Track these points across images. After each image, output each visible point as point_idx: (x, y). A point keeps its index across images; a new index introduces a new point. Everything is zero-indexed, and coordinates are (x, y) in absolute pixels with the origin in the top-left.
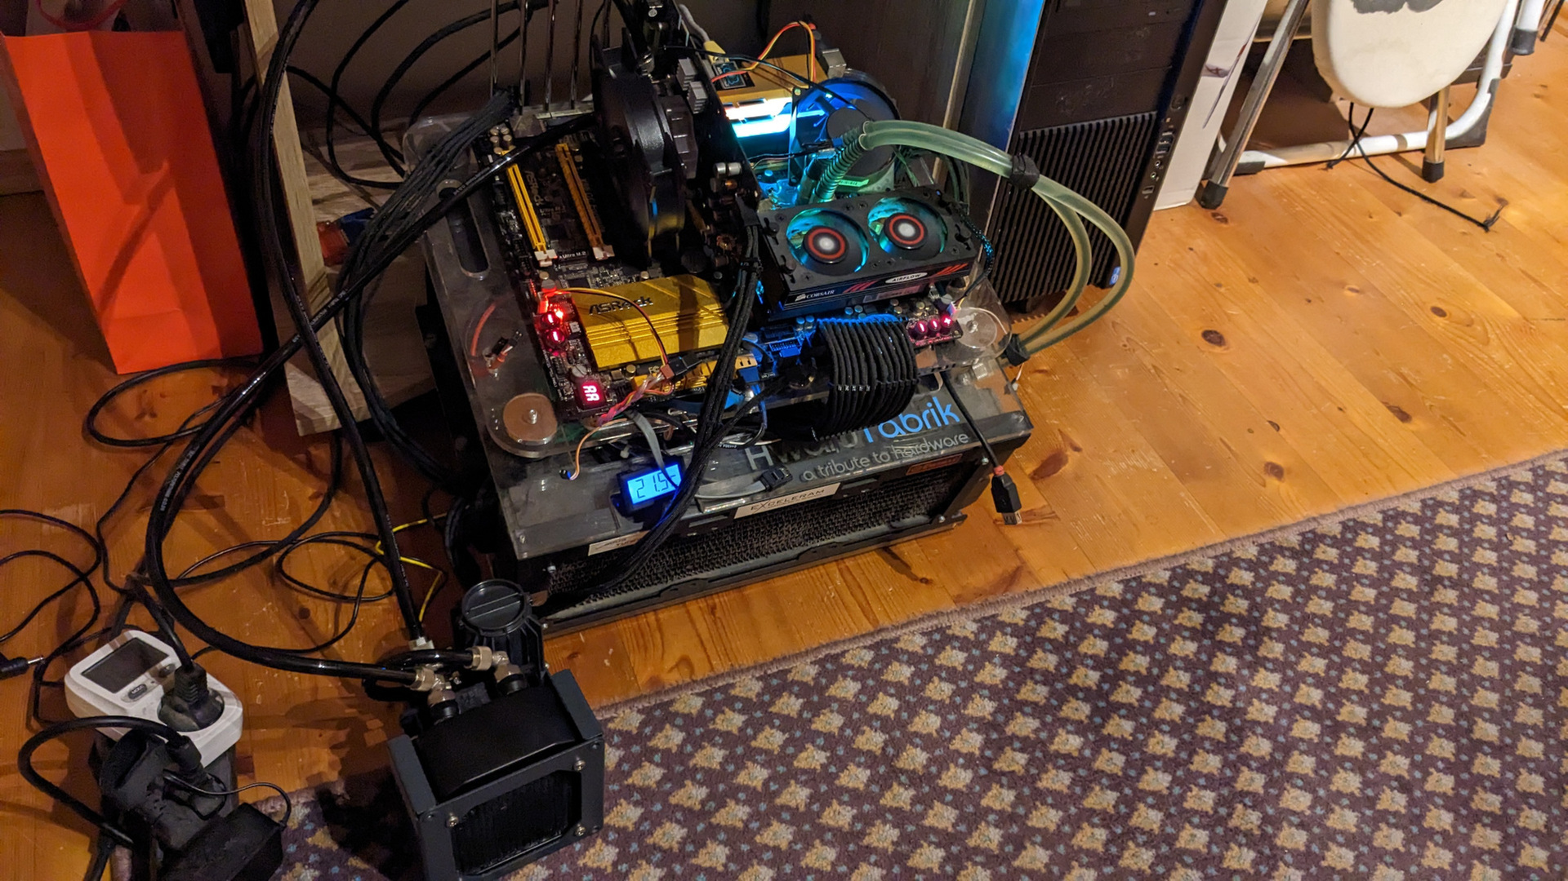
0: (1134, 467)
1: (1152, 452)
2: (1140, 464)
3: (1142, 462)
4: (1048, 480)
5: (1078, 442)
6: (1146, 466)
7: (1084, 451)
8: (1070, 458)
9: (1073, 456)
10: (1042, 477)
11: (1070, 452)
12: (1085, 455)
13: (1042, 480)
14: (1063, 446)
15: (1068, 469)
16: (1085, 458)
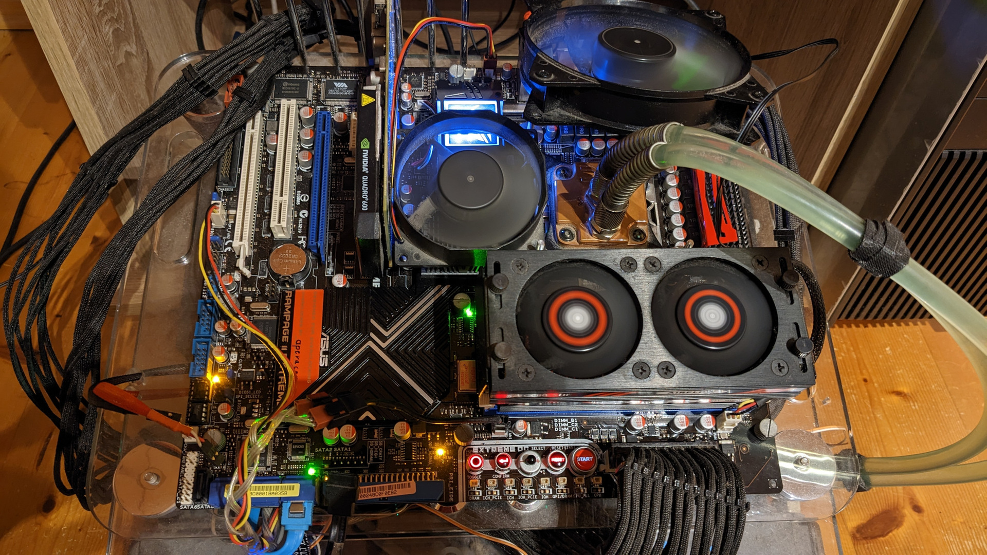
4: (871, 544)
5: (921, 499)
7: (925, 514)
8: (906, 519)
9: (909, 516)
10: (865, 538)
11: (908, 511)
12: (925, 519)
13: (864, 541)
14: (901, 501)
15: (900, 534)
16: (924, 522)
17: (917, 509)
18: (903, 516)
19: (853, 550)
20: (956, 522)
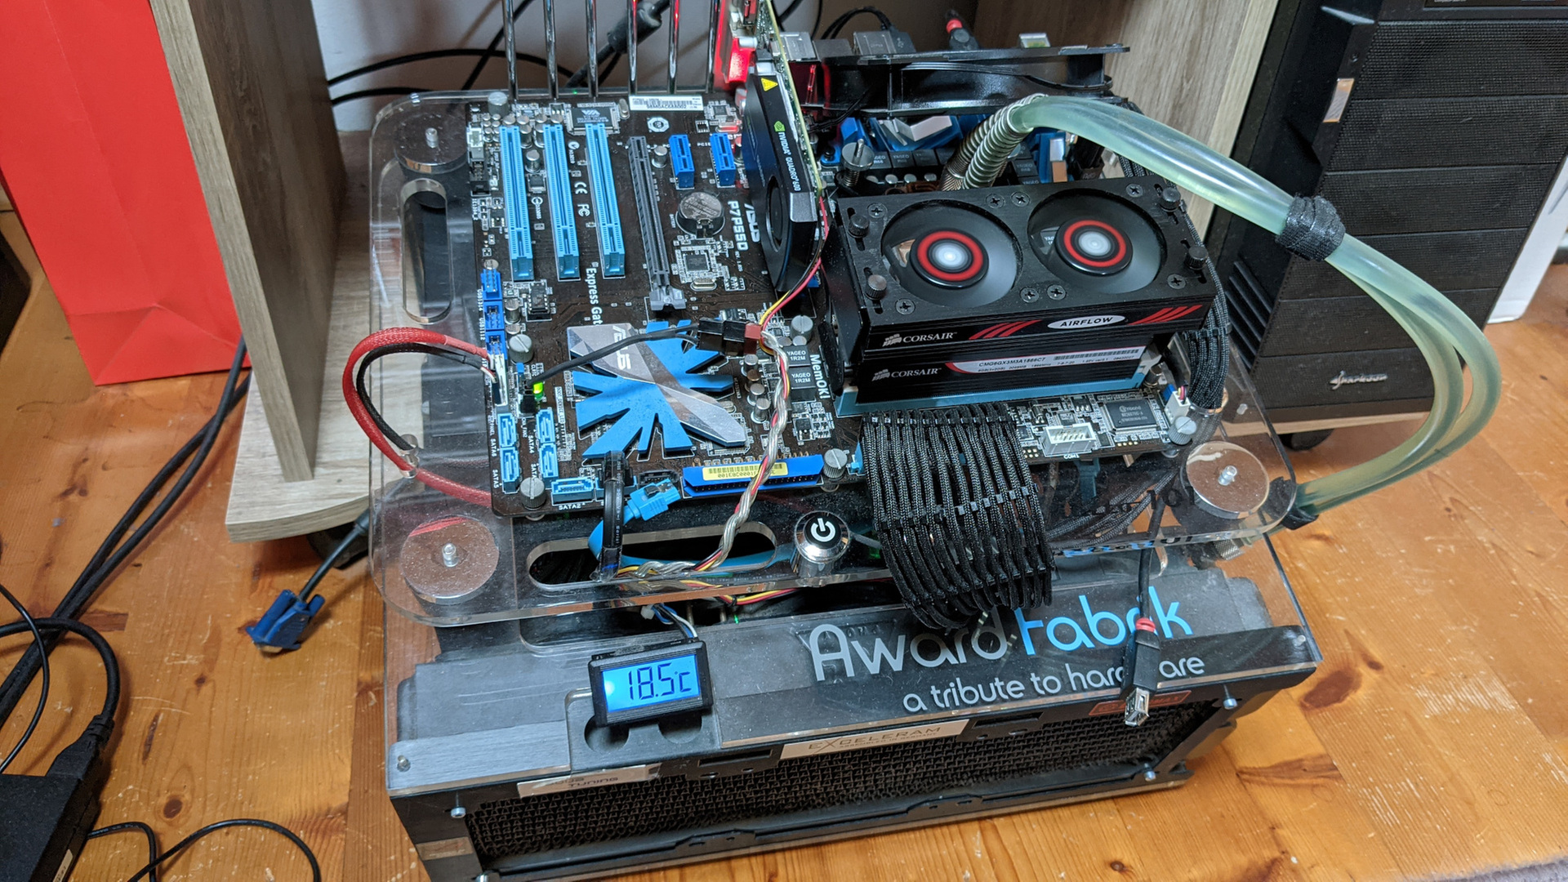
0: (1467, 703)
1: (1496, 682)
2: (1478, 699)
3: (1480, 696)
4: (1327, 713)
5: (1377, 655)
6: (1486, 706)
7: (1385, 670)
8: (1363, 679)
9: (1368, 675)
10: (1318, 707)
11: (1363, 669)
12: (1387, 676)
13: (1317, 710)
14: (1352, 658)
15: (1360, 696)
16: (1386, 680)
17: (1374, 665)
18: (1359, 675)
19: (1306, 722)
20: (1426, 675)
